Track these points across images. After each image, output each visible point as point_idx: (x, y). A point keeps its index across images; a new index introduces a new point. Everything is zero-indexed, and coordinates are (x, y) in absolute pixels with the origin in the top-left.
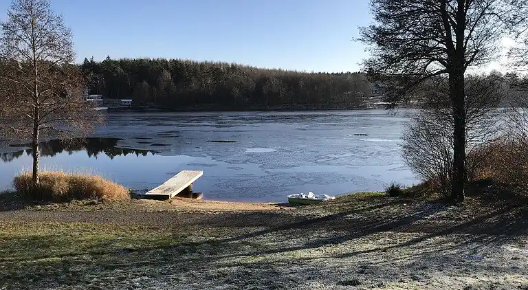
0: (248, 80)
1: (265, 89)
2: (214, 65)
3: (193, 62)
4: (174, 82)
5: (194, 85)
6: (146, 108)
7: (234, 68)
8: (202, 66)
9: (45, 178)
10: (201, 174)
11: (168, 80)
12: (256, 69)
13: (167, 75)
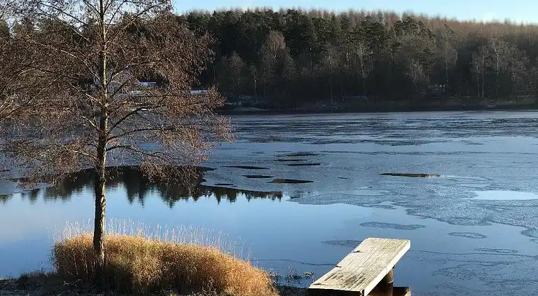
0: (439, 45)
1: (478, 64)
2: (368, 17)
3: (326, 14)
4: (291, 53)
5: (331, 59)
6: (237, 106)
7: (409, 23)
8: (345, 20)
9: (114, 249)
10: (408, 246)
11: (279, 51)
12: (455, 23)
13: (278, 40)
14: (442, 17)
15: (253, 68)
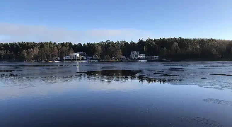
4: (179, 47)
6: (165, 60)
11: (176, 47)
13: (176, 44)
14: (220, 39)
15: (170, 51)
